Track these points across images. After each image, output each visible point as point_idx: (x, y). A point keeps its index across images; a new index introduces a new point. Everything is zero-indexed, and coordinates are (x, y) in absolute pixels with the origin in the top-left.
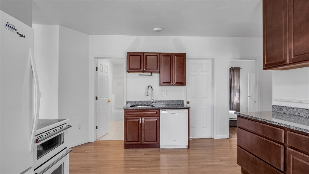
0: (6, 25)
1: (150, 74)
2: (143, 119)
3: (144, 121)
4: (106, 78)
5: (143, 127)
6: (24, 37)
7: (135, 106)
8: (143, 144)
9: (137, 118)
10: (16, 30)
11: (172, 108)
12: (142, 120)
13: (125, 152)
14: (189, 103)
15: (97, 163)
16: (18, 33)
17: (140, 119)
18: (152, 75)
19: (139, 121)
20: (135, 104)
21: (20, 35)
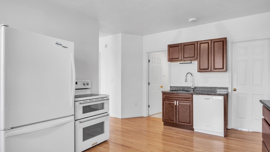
0: (56, 44)
1: (190, 62)
2: (178, 102)
3: (179, 104)
4: (159, 68)
5: (177, 109)
6: (67, 48)
7: (176, 91)
8: (177, 124)
9: (173, 100)
10: (62, 45)
11: (205, 93)
12: (176, 103)
13: (164, 128)
14: (235, 90)
15: (137, 130)
16: (63, 47)
17: (175, 101)
18: (191, 63)
19: (174, 104)
20: (177, 89)
21: (64, 47)
